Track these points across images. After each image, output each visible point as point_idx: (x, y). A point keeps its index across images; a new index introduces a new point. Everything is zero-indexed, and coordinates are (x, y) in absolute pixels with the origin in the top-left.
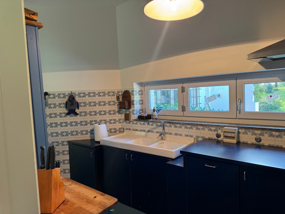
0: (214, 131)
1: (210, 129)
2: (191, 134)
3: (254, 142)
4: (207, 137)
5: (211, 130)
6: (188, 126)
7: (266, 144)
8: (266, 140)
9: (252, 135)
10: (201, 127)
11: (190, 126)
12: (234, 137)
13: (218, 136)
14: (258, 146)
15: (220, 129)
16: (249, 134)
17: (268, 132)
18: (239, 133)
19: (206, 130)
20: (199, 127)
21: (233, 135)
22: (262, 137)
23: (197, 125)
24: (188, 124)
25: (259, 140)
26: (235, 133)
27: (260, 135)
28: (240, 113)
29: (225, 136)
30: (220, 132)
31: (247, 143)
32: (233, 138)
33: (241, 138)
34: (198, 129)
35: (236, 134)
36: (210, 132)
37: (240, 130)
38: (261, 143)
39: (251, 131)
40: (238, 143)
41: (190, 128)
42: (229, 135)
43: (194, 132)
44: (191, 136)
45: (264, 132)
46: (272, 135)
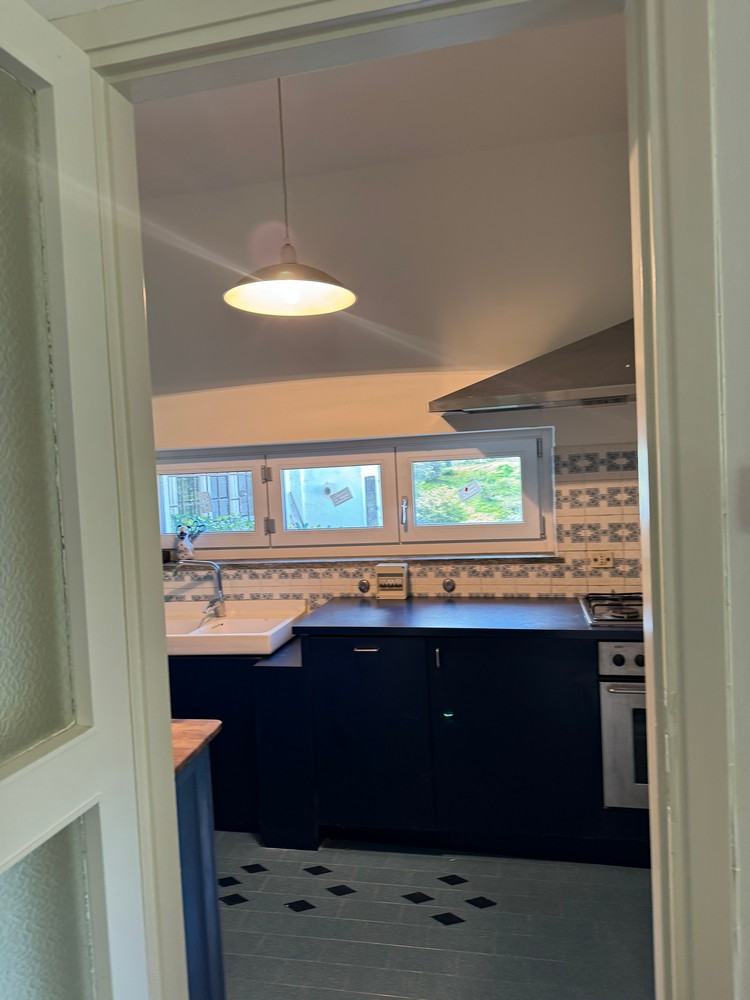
0: (354, 575)
1: (345, 573)
2: (297, 592)
3: (442, 591)
4: (337, 594)
5: (346, 575)
6: (287, 571)
7: (465, 594)
8: (465, 585)
9: (437, 576)
10: (324, 570)
11: (292, 571)
12: (400, 586)
13: (364, 587)
14: (450, 599)
15: (366, 570)
16: (431, 574)
17: (468, 567)
18: (409, 574)
19: (336, 575)
20: (317, 570)
21: (398, 581)
22: (455, 579)
23: (312, 565)
24: (289, 566)
25: (450, 587)
26: (401, 575)
27: (451, 575)
28: (406, 530)
29: (381, 586)
30: (367, 577)
31: (427, 597)
32: (398, 587)
33: (413, 587)
34: (315, 575)
35: (404, 578)
36: (345, 580)
37: (412, 569)
38: (456, 592)
39: (434, 567)
40: (410, 598)
41: (293, 576)
42: (391, 581)
43: (305, 584)
44: (297, 597)
45: (460, 566)
46: (474, 573)
